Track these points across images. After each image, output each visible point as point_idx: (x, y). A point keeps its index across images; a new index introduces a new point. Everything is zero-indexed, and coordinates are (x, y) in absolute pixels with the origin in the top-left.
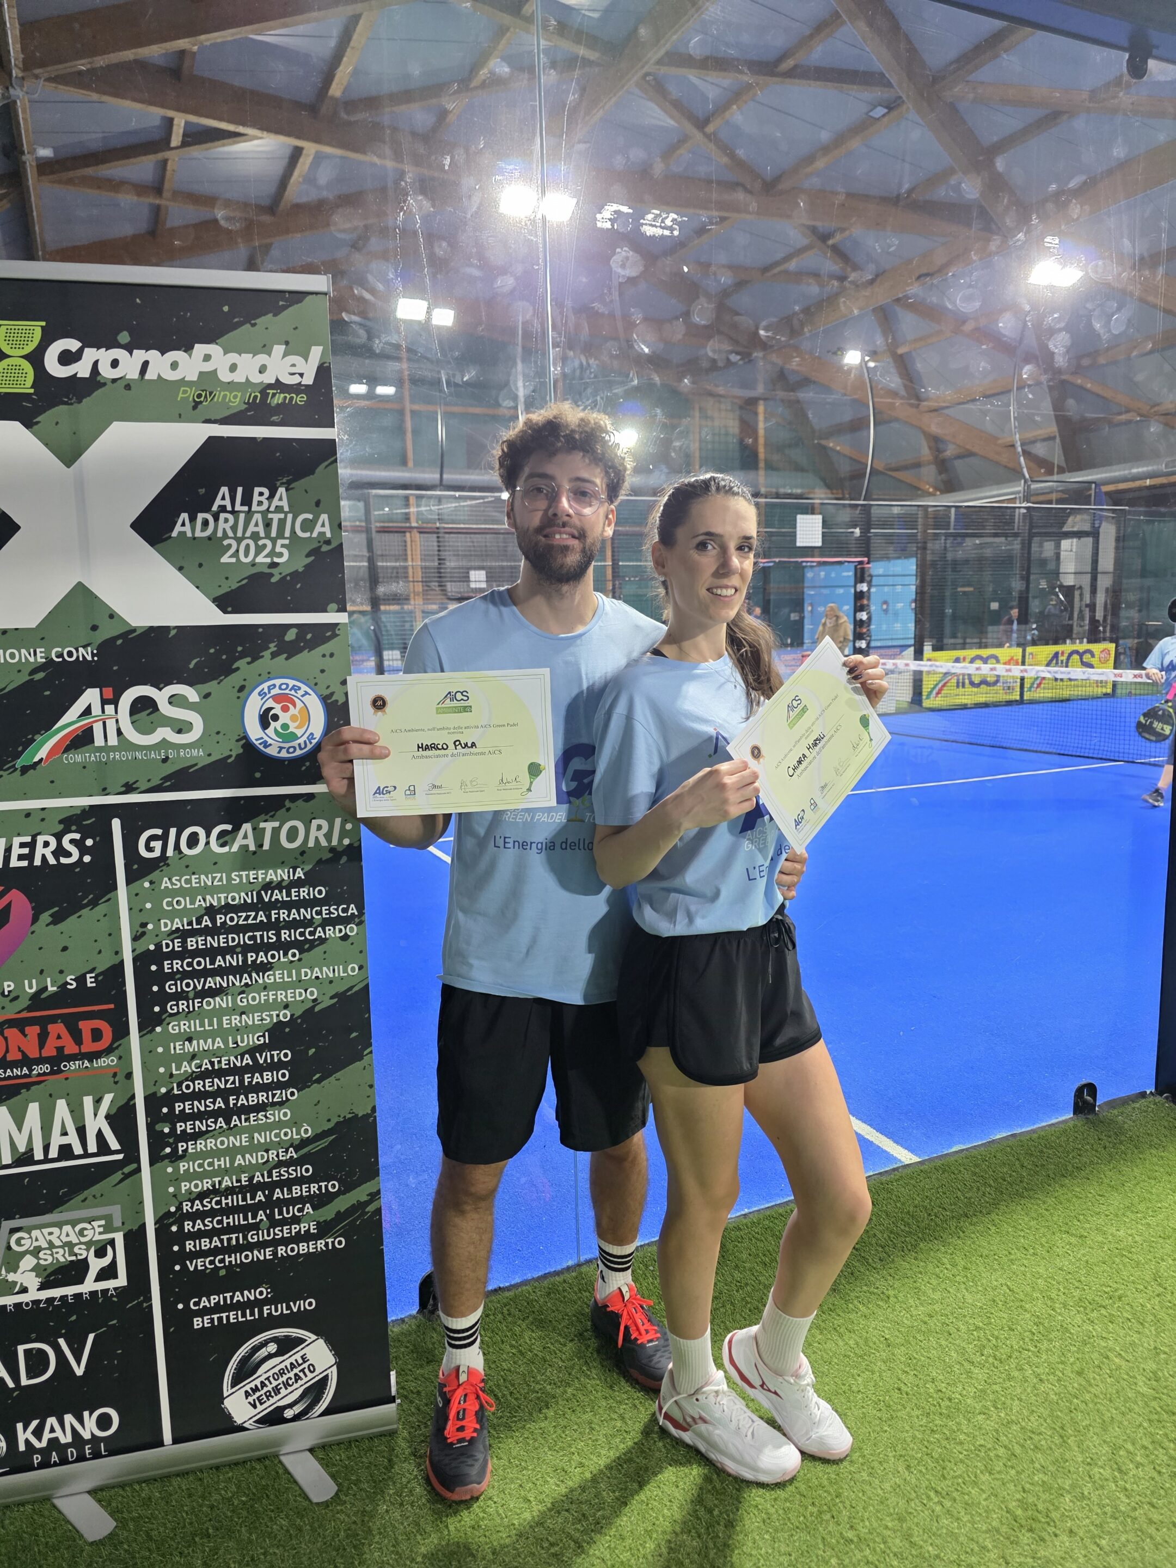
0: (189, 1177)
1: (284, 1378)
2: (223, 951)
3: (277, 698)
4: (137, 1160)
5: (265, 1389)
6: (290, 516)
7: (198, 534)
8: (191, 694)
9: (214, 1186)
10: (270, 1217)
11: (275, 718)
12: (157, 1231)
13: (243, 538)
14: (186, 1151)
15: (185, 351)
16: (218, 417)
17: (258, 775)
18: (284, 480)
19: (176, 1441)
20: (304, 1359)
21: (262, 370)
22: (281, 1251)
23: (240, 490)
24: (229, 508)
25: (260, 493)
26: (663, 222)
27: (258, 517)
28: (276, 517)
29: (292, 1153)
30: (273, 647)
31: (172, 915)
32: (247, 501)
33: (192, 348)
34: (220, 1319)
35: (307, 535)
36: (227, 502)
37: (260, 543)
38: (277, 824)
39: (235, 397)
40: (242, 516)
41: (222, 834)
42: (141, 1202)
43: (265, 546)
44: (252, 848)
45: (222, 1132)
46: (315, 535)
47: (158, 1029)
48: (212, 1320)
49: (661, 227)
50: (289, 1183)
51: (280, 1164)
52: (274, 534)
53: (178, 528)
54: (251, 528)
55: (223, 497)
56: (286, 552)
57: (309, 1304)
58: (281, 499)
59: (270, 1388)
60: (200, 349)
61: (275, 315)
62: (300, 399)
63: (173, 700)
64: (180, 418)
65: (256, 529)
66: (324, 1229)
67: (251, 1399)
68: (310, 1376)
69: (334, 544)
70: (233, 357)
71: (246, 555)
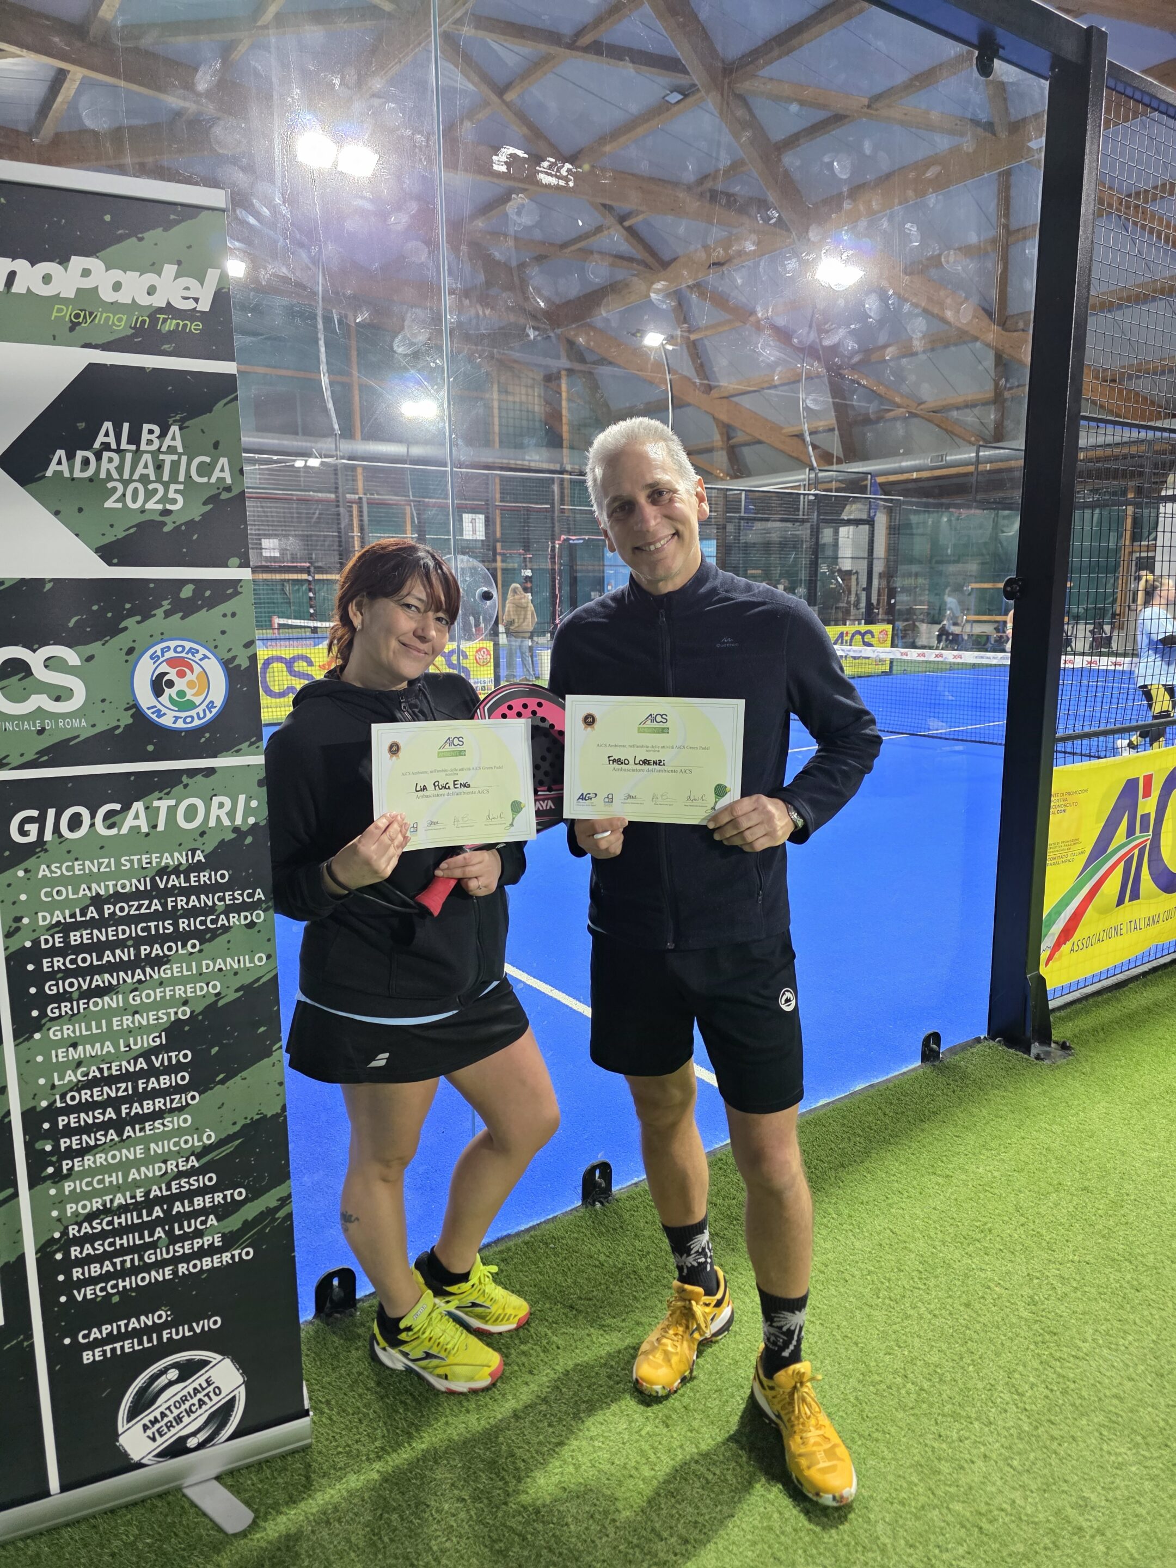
0: (76, 1197)
1: (187, 1405)
2: (112, 946)
3: (171, 662)
4: (14, 1184)
5: (166, 1420)
6: (184, 459)
7: (77, 474)
8: (71, 656)
9: (104, 1205)
10: (169, 1234)
11: (170, 684)
12: (38, 1261)
13: (131, 481)
14: (71, 1169)
15: (60, 263)
16: (100, 342)
17: (150, 748)
18: (178, 417)
19: (64, 1488)
20: (209, 1382)
21: (151, 291)
22: (182, 1269)
23: (126, 426)
24: (114, 446)
25: (148, 431)
26: (558, 170)
27: (147, 457)
28: (168, 459)
29: (194, 1162)
30: (166, 605)
31: (51, 907)
32: (135, 438)
33: (69, 260)
34: (113, 1350)
35: (205, 480)
36: (112, 440)
37: (151, 487)
38: (172, 802)
39: (120, 320)
40: (129, 456)
41: (109, 815)
42: (19, 1231)
43: (156, 490)
44: (145, 829)
45: (113, 1145)
46: (213, 480)
47: (37, 1036)
48: (104, 1352)
49: (556, 176)
50: (190, 1195)
51: (180, 1175)
52: (166, 477)
53: (53, 467)
54: (140, 470)
55: (106, 433)
56: (180, 498)
57: (214, 1323)
58: (173, 438)
59: (171, 1417)
60: (77, 262)
61: (165, 230)
62: (195, 327)
63: (49, 663)
64: (54, 340)
65: (145, 471)
66: (230, 1241)
67: (149, 1432)
68: (215, 1399)
69: (235, 492)
70: (116, 274)
71: (134, 500)
